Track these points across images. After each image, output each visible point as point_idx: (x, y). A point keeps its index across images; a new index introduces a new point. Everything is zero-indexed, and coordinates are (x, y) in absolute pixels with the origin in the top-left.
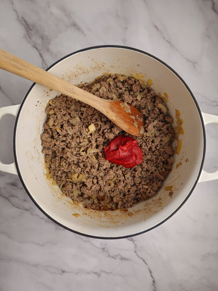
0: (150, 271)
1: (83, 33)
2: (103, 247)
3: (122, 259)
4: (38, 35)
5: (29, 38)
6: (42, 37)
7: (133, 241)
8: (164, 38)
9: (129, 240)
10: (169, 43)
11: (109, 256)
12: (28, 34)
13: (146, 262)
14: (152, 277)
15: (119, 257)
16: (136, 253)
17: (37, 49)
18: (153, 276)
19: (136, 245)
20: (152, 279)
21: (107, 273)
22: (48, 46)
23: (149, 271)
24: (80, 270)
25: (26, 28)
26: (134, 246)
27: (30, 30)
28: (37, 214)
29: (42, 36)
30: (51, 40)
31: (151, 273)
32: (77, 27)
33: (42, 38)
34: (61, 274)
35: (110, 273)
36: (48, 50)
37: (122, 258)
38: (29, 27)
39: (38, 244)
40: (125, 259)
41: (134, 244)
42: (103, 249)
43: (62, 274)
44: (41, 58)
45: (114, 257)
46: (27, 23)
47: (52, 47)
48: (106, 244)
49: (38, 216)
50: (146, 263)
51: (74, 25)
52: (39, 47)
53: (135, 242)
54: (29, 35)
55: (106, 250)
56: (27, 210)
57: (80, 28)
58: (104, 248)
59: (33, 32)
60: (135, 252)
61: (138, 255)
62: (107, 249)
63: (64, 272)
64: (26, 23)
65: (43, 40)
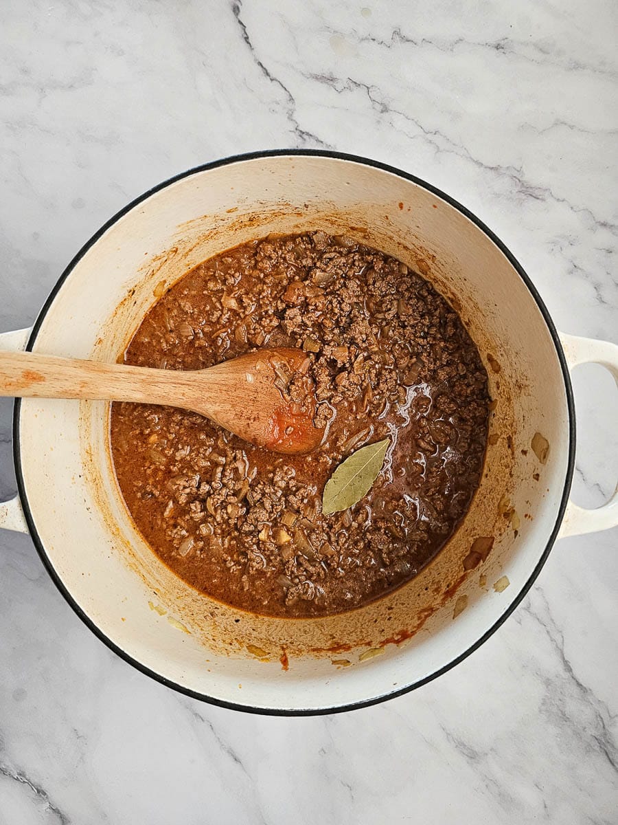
0: (248, 43)
1: (448, 734)
2: (385, 115)
3: (330, 80)
4: (575, 724)
5: (602, 716)
6: (564, 718)
7: (298, 131)
8: (212, 729)
9: (311, 133)
10: (196, 714)
11: (368, 88)
12: (604, 727)
13: (260, 67)
14: (240, 22)
15: (339, 86)
16: (291, 96)
17: (579, 685)
18: (240, 26)
19: (290, 118)
20: (241, 17)
21: (374, 40)
22: (548, 694)
23: (250, 41)
24: (452, 50)
25: (609, 742)
26: (295, 116)
27: (598, 737)
28: (575, 211)
29: (564, 722)
30: (540, 711)
31: (245, 36)
32: (465, 751)
33: (565, 715)
34: (506, 41)
35: (366, 39)
36: (548, 683)
37: (331, 83)
38: (601, 747)
39: (572, 127)
40: (321, 78)
41: (297, 123)
42: (385, 110)
43: (504, 39)
44: (566, 659)
45: (352, 85)
46: (608, 757)
47: (537, 691)
48: (379, 122)
49: (572, 208)
50: (260, 64)
51: (473, 756)
52: (575, 690)
53: (293, 129)
54: (601, 724)
55: (379, 108)
56: (604, 225)
57: (457, 746)
58: (382, 112)
59: (592, 731)
60: (291, 99)
61: (283, 90)
62: (374, 108)
63: (498, 47)
64: (610, 757)
65: (562, 711)
